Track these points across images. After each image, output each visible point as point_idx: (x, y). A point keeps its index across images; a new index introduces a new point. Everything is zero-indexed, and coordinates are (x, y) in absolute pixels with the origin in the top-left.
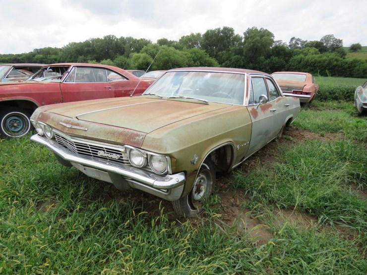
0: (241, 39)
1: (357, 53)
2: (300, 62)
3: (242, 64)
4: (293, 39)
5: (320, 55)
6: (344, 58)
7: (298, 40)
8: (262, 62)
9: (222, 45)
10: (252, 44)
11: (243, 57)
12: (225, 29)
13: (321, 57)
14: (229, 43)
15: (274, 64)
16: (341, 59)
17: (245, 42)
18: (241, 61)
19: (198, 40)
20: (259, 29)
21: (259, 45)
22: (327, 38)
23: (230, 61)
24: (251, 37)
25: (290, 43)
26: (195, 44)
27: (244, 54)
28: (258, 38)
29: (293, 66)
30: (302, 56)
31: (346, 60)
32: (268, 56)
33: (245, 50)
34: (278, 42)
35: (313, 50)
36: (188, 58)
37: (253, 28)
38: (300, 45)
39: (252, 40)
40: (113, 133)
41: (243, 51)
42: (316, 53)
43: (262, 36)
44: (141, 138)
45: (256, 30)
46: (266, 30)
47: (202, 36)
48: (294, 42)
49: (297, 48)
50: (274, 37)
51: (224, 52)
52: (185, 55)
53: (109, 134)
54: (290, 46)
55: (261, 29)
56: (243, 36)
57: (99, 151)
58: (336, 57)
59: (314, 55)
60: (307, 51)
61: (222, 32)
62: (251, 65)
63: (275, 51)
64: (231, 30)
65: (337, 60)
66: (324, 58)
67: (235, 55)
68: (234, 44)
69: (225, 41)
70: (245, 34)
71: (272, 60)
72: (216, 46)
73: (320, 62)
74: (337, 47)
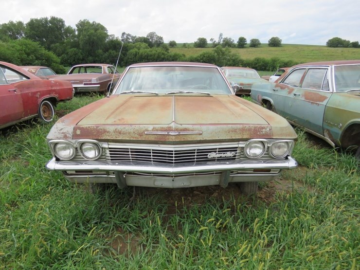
0: (74, 31)
1: (174, 49)
2: (136, 55)
3: (81, 57)
4: (124, 34)
5: (150, 49)
6: (168, 53)
7: (129, 35)
8: (102, 55)
9: (53, 37)
10: (87, 37)
11: (81, 51)
12: (53, 19)
13: (151, 51)
14: (61, 34)
15: (113, 57)
16: (166, 53)
17: (79, 34)
18: (79, 54)
19: (21, 29)
20: (91, 22)
21: (95, 38)
22: (152, 35)
23: (67, 54)
24: (85, 30)
25: (122, 37)
26: (18, 34)
27: (81, 47)
28: (93, 31)
29: (131, 59)
30: (136, 50)
31: (170, 54)
32: (106, 50)
33: (81, 43)
34: (111, 36)
35: (144, 45)
36: (18, 51)
37: (84, 20)
38: (131, 40)
39: (87, 33)
40: (235, 131)
41: (79, 44)
42: (146, 48)
43: (96, 30)
44: (268, 129)
45: (88, 23)
46: (99, 24)
47: (25, 25)
48: (125, 37)
49: (129, 42)
50: (107, 31)
51: (58, 44)
52: (13, 47)
53: (231, 132)
54: (122, 40)
55: (94, 22)
56: (76, 28)
57: (209, 154)
58: (163, 51)
59: (146, 49)
60: (139, 45)
61: (50, 22)
62: (90, 58)
63: (111, 45)
64: (61, 22)
65: (163, 54)
66: (154, 52)
67: (71, 48)
68: (67, 36)
69: (57, 33)
70: (77, 25)
71: (110, 53)
72: (47, 38)
73: (151, 56)
74: (159, 43)
